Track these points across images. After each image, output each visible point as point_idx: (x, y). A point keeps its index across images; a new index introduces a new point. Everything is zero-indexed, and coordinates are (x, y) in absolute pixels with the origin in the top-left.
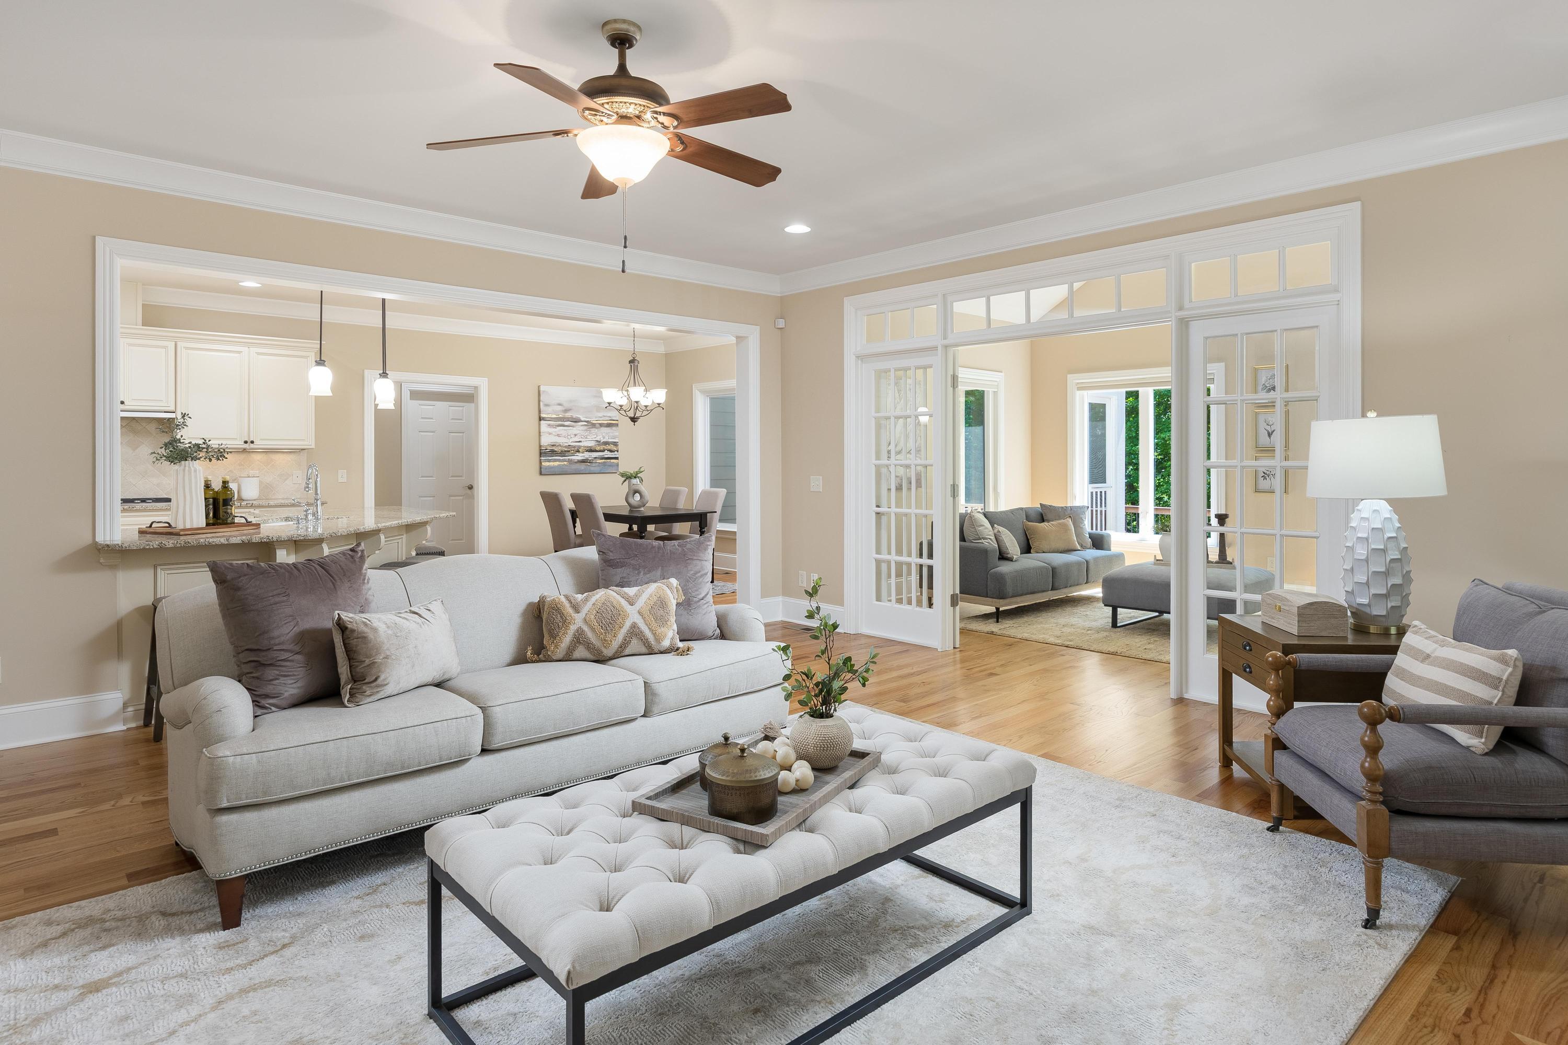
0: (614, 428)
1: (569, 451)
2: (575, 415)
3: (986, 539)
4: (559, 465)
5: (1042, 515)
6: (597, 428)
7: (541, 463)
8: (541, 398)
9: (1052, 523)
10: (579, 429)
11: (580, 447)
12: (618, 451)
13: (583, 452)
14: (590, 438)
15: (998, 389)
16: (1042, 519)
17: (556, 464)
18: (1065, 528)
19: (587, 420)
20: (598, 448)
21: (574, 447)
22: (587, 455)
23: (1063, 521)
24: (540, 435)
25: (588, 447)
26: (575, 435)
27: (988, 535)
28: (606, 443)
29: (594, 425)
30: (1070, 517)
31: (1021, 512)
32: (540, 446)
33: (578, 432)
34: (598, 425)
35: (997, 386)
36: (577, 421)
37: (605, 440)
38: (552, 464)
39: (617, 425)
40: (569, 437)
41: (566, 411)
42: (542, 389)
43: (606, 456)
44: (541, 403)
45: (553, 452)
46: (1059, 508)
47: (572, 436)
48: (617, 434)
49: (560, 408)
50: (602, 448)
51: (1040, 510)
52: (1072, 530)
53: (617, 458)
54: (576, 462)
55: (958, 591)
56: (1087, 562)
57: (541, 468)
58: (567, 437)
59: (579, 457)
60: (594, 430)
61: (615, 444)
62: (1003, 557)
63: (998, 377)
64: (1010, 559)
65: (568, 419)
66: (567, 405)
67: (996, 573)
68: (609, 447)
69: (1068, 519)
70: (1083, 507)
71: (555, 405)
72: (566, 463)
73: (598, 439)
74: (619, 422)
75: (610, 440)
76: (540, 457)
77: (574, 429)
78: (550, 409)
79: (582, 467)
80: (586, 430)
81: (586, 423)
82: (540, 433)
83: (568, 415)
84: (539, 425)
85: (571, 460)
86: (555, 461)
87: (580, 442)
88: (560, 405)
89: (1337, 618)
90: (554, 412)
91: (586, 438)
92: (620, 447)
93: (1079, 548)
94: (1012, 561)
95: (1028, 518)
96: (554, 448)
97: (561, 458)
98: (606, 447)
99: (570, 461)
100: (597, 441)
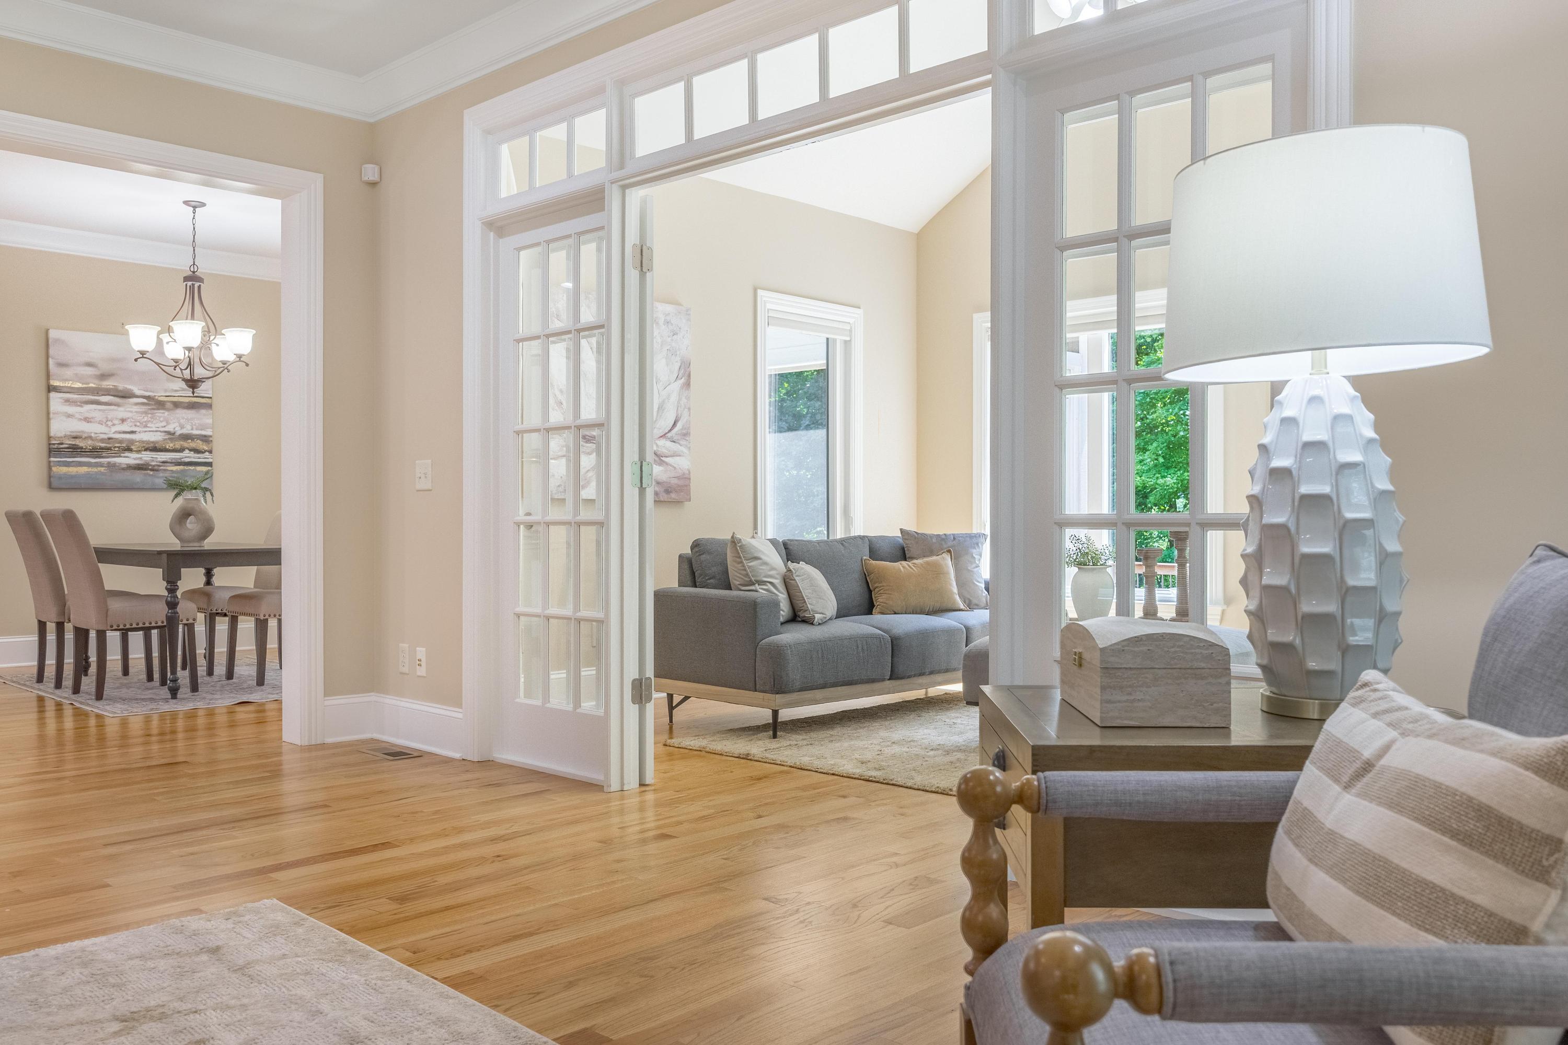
0: (203, 411)
1: (109, 449)
2: (122, 385)
3: (764, 583)
4: (88, 473)
5: (903, 550)
6: (168, 410)
7: (50, 468)
8: (51, 352)
9: (915, 561)
10: (129, 410)
11: (132, 442)
12: (210, 452)
13: (139, 451)
14: (153, 426)
15: (850, 336)
16: (903, 554)
17: (84, 470)
18: (937, 572)
19: (147, 394)
20: (170, 445)
21: (121, 442)
22: (147, 457)
23: (934, 558)
24: (48, 419)
25: (148, 442)
26: (123, 420)
27: (765, 577)
28: (186, 437)
29: (160, 405)
30: (949, 551)
31: (860, 542)
32: (49, 438)
33: (130, 415)
34: (169, 405)
35: (850, 331)
36: (126, 395)
37: (184, 431)
38: (73, 470)
39: (209, 406)
40: (109, 423)
41: (103, 376)
42: (53, 334)
43: (187, 460)
44: (51, 361)
45: (75, 450)
46: (932, 536)
47: (116, 422)
48: (210, 421)
49: (90, 371)
50: (178, 445)
51: (901, 540)
52: (948, 573)
53: (209, 464)
54: (123, 469)
55: (650, 672)
56: (968, 629)
57: (50, 477)
58: (104, 422)
59: (131, 459)
60: (160, 414)
61: (206, 439)
62: (797, 617)
63: (854, 317)
64: (808, 621)
65: (107, 392)
66: (105, 367)
67: (769, 645)
68: (192, 445)
69: (944, 555)
70: (979, 536)
71: (79, 365)
72: (102, 469)
73: (170, 428)
74: (215, 403)
75: (195, 432)
76: (50, 457)
77: (121, 409)
78: (69, 372)
79: (138, 477)
80: (146, 413)
81: (145, 401)
82: (48, 413)
83: (108, 384)
84: (48, 399)
85: (114, 465)
86: (80, 464)
87: (132, 432)
88: (89, 365)
89: (1202, 678)
90: (79, 378)
91: (146, 426)
92: (217, 445)
93: (962, 607)
94: (812, 624)
95: (874, 553)
96: (77, 442)
97: (93, 460)
98: (185, 444)
99: (111, 466)
100: (168, 433)
